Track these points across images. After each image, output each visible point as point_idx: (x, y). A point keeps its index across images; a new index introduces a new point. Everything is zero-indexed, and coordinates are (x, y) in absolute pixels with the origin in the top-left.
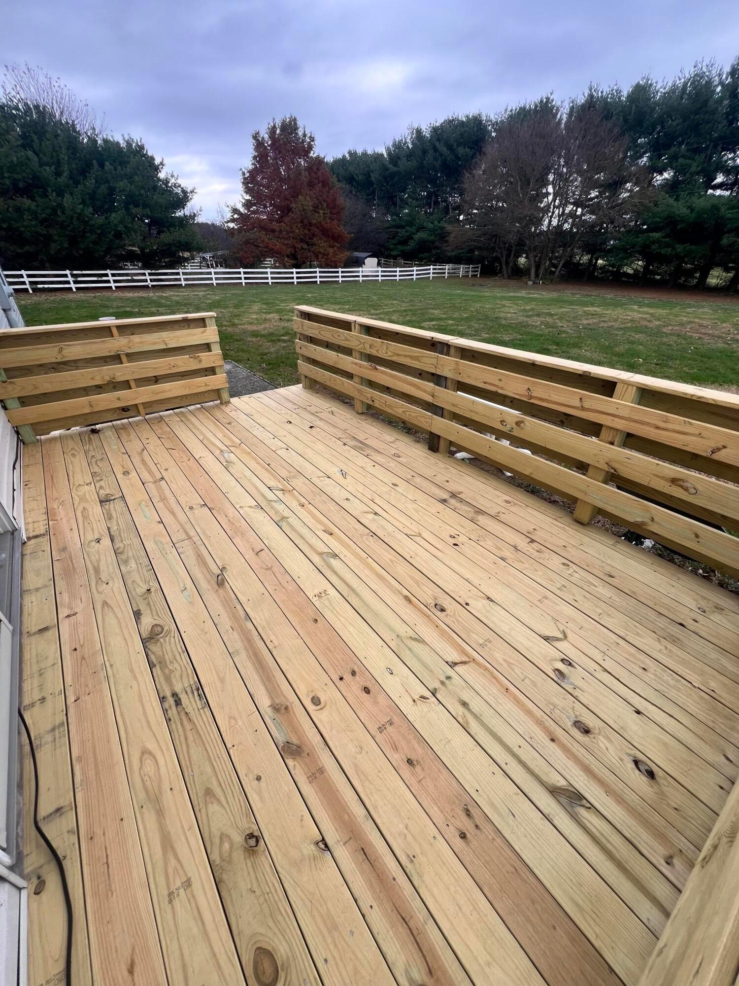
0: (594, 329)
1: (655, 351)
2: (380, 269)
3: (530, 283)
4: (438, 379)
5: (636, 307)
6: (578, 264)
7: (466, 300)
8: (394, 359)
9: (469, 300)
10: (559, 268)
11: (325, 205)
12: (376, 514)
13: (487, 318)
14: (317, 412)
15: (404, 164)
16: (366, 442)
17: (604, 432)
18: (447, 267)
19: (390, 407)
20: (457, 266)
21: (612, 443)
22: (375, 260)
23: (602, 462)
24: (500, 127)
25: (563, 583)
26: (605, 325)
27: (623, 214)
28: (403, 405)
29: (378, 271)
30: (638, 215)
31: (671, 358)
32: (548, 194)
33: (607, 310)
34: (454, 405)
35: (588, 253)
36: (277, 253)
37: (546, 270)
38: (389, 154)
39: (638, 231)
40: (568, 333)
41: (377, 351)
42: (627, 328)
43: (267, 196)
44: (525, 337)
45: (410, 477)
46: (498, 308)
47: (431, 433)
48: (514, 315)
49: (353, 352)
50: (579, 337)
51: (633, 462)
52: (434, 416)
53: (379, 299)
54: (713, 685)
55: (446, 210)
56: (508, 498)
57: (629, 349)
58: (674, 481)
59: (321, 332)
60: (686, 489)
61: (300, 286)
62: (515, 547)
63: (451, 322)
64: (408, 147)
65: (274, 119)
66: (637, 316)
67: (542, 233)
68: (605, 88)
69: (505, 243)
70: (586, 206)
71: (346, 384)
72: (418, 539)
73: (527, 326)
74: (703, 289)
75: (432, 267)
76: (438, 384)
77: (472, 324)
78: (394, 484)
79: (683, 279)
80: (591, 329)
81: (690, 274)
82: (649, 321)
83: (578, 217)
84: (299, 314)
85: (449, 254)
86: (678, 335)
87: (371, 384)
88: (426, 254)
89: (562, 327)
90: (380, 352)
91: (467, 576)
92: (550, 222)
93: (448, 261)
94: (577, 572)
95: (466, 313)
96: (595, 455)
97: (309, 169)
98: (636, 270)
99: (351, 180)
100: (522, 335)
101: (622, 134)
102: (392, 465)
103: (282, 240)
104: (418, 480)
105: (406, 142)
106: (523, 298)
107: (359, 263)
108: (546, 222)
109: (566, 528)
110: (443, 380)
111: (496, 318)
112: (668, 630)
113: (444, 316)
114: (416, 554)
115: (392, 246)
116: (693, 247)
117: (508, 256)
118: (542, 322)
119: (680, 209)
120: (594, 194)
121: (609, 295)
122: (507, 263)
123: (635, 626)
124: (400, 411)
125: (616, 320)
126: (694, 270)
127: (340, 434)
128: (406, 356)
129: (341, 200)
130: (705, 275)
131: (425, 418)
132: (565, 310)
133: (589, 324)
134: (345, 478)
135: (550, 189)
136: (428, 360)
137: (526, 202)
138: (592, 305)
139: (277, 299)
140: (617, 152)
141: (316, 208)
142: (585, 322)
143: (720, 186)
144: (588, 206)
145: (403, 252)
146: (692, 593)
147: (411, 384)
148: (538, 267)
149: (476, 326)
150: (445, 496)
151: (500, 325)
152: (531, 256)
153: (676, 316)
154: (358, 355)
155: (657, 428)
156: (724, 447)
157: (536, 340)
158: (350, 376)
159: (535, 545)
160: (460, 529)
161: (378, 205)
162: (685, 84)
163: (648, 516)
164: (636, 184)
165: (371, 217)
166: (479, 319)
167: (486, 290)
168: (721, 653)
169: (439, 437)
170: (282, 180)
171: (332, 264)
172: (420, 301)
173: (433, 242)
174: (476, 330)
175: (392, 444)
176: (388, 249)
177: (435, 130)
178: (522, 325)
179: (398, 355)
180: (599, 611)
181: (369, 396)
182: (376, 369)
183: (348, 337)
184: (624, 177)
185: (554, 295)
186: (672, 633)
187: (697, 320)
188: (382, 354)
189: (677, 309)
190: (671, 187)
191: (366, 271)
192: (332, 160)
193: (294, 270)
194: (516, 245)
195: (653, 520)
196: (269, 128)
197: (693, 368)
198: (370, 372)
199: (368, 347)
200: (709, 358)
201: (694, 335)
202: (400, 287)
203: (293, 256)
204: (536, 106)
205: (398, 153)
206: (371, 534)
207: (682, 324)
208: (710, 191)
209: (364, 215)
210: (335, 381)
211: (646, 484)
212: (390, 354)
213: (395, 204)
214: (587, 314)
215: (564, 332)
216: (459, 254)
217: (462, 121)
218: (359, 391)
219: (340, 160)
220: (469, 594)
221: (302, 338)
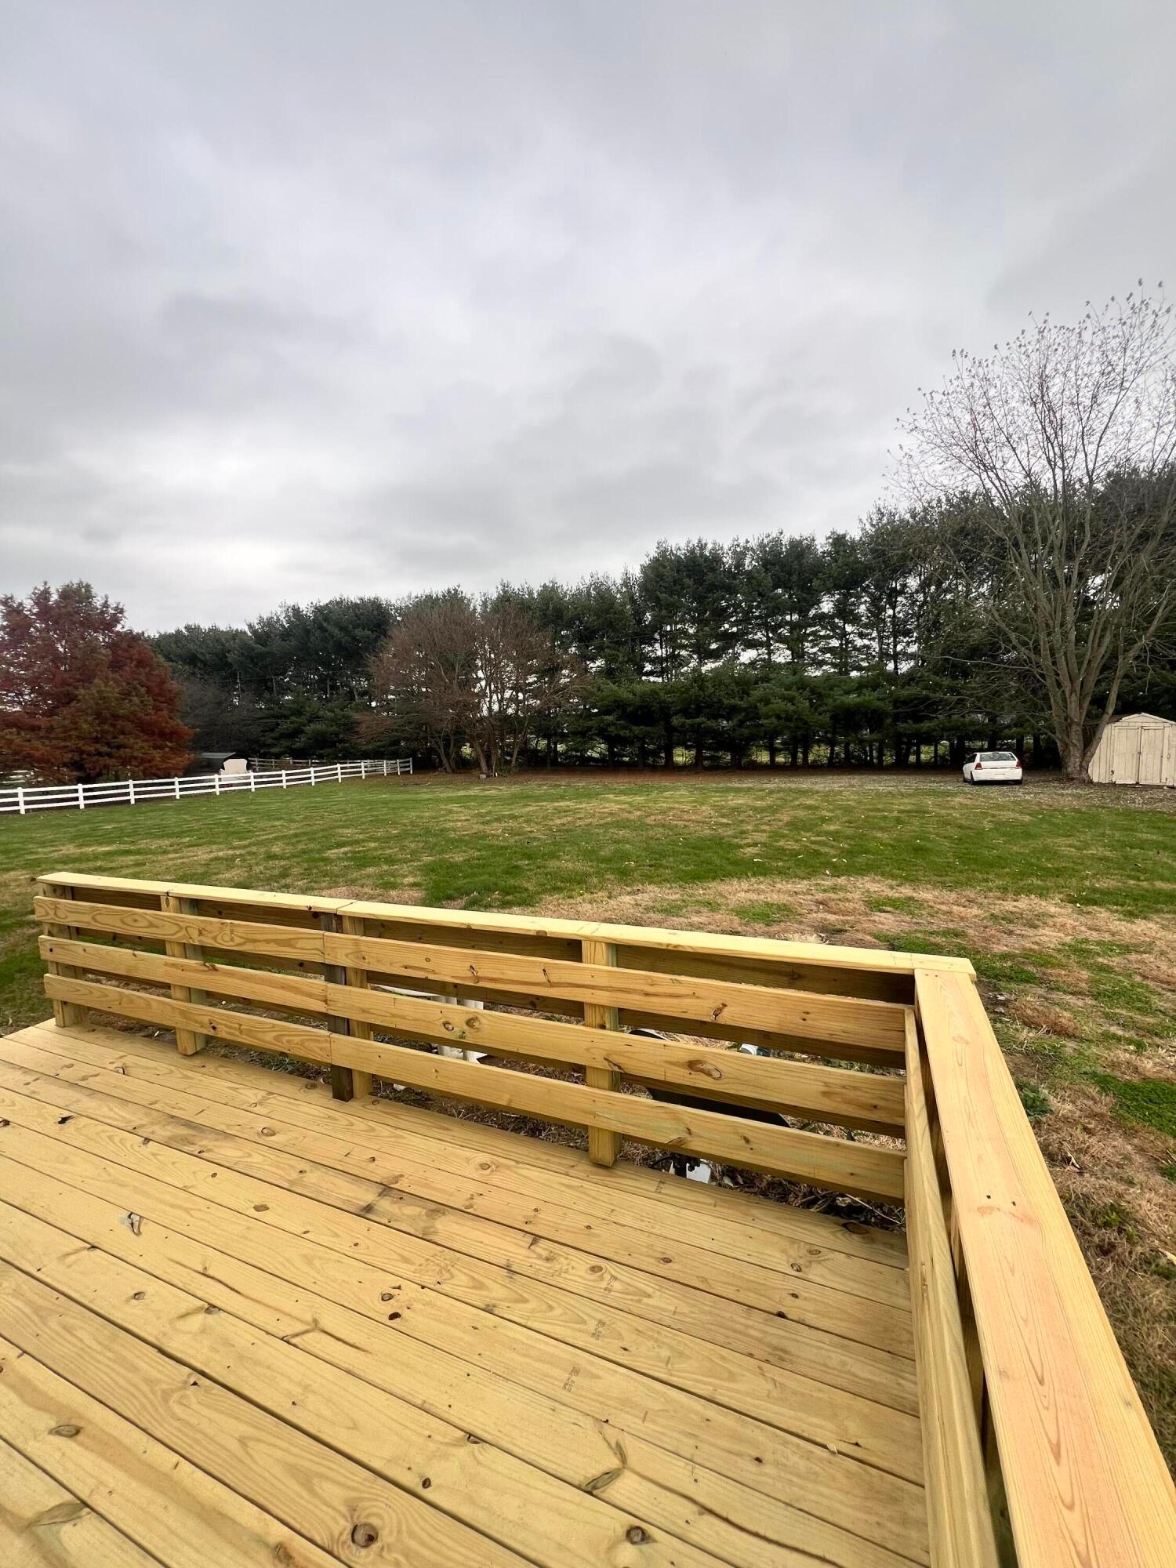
0: (571, 830)
1: (645, 849)
2: (252, 774)
3: (483, 776)
4: (332, 973)
5: (611, 796)
6: (536, 751)
7: (394, 809)
8: (248, 948)
9: (399, 809)
10: (515, 756)
11: (143, 690)
12: (211, 1308)
13: (428, 832)
14: (84, 1079)
15: (276, 646)
16: (200, 1120)
17: (588, 1013)
18: (363, 764)
19: (249, 1033)
20: (377, 762)
21: (603, 1027)
22: (244, 762)
23: (600, 1058)
24: (404, 612)
25: (599, 1316)
26: (582, 823)
27: (570, 698)
28: (274, 1026)
29: (249, 778)
30: (584, 699)
31: (663, 855)
32: (479, 680)
33: (581, 803)
34: (364, 1011)
35: (544, 737)
36: (39, 760)
37: (500, 759)
38: (255, 632)
39: (588, 715)
40: (539, 839)
41: (214, 938)
42: (607, 823)
43: (26, 680)
44: (484, 853)
45: (295, 1175)
46: (444, 815)
47: (332, 1066)
48: (464, 823)
49: (168, 946)
50: (554, 844)
51: (637, 1050)
52: (334, 1035)
53: (250, 821)
54: (854, 1428)
55: (350, 695)
56: (484, 1158)
57: (616, 851)
58: (692, 1065)
59: (98, 918)
60: (709, 1074)
61: (92, 812)
62: (507, 1268)
63: (373, 845)
64: (282, 626)
65: (46, 583)
66: (615, 807)
67: (482, 719)
68: (516, 585)
69: (440, 733)
70: (527, 692)
71: (154, 1005)
72: (313, 1340)
73: (485, 837)
74: (672, 768)
75: (339, 766)
76: (331, 979)
77: (406, 843)
78: (257, 1208)
79: (651, 759)
80: (567, 831)
81: (655, 754)
82: (629, 812)
83: (521, 702)
84: (49, 890)
85: (364, 748)
86: (663, 826)
87: (211, 997)
88: (328, 751)
89: (531, 832)
90: (219, 939)
91: (422, 1395)
92: (490, 705)
93: (365, 756)
94: (616, 1279)
95: (396, 828)
96: (587, 1050)
97: (112, 646)
98: (600, 753)
99: (192, 659)
100: (479, 850)
101: (545, 625)
102: (258, 1159)
103: (53, 742)
104: (314, 1177)
105: (278, 620)
106: (475, 798)
107: (215, 767)
108: (485, 708)
109: (586, 1184)
110: (339, 972)
111: (442, 830)
112: (768, 1339)
113: (361, 837)
114: (306, 1388)
115: (269, 741)
116: (649, 729)
117: (447, 746)
118: (504, 830)
119: (623, 692)
120: (531, 679)
121: (581, 783)
122: (448, 755)
123: (723, 1358)
124: (269, 1037)
125: (593, 816)
126: (660, 749)
127: (136, 1118)
128: (268, 941)
129: (174, 685)
130: (669, 756)
131: (319, 1041)
132: (532, 808)
133: (564, 825)
134: (139, 1233)
135: (480, 674)
136: (308, 943)
137: (455, 687)
138: (562, 798)
139: (32, 840)
140: (543, 642)
141: (126, 695)
142: (558, 822)
143: (651, 673)
144: (530, 691)
145: (289, 748)
146: (776, 1239)
147: (284, 987)
148: (488, 758)
149: (413, 845)
150: (368, 1196)
151: (448, 840)
152: (476, 744)
153: (655, 802)
154: (177, 950)
155: (647, 994)
156: (725, 1005)
157: (500, 855)
158: (163, 987)
159: (542, 1248)
160: (405, 1269)
161: (243, 690)
162: (588, 589)
163: (682, 1127)
164: (572, 671)
165: (231, 704)
166: (416, 836)
167: (425, 790)
168: (843, 1347)
169: (349, 1071)
170: (57, 659)
171: (159, 773)
172: (323, 817)
173: (337, 735)
174: (413, 852)
175: (257, 1109)
176: (265, 745)
177: (319, 610)
178: (480, 836)
179: (255, 941)
180: (665, 1353)
181: (206, 1019)
182: (215, 969)
183: (155, 922)
184: (558, 664)
185: (516, 789)
186: (775, 1342)
187: (677, 806)
188: (225, 942)
189: (654, 794)
190: (608, 673)
191: (226, 779)
192: (157, 636)
193: (80, 787)
194: (455, 735)
195: (689, 1132)
196: (34, 593)
197: (689, 865)
198: (203, 976)
199: (195, 934)
200: (702, 849)
201: (680, 823)
202: (288, 798)
203: (77, 765)
204: (444, 596)
205: (266, 633)
206: (195, 1377)
207: (663, 812)
208: (644, 678)
209: (220, 703)
210: (132, 1001)
211: (662, 1078)
212: (238, 940)
213: (270, 690)
214: (558, 811)
215: (535, 839)
216: (379, 747)
217: (356, 604)
218: (184, 1013)
219: (170, 636)
220: (432, 1446)
221: (55, 930)
